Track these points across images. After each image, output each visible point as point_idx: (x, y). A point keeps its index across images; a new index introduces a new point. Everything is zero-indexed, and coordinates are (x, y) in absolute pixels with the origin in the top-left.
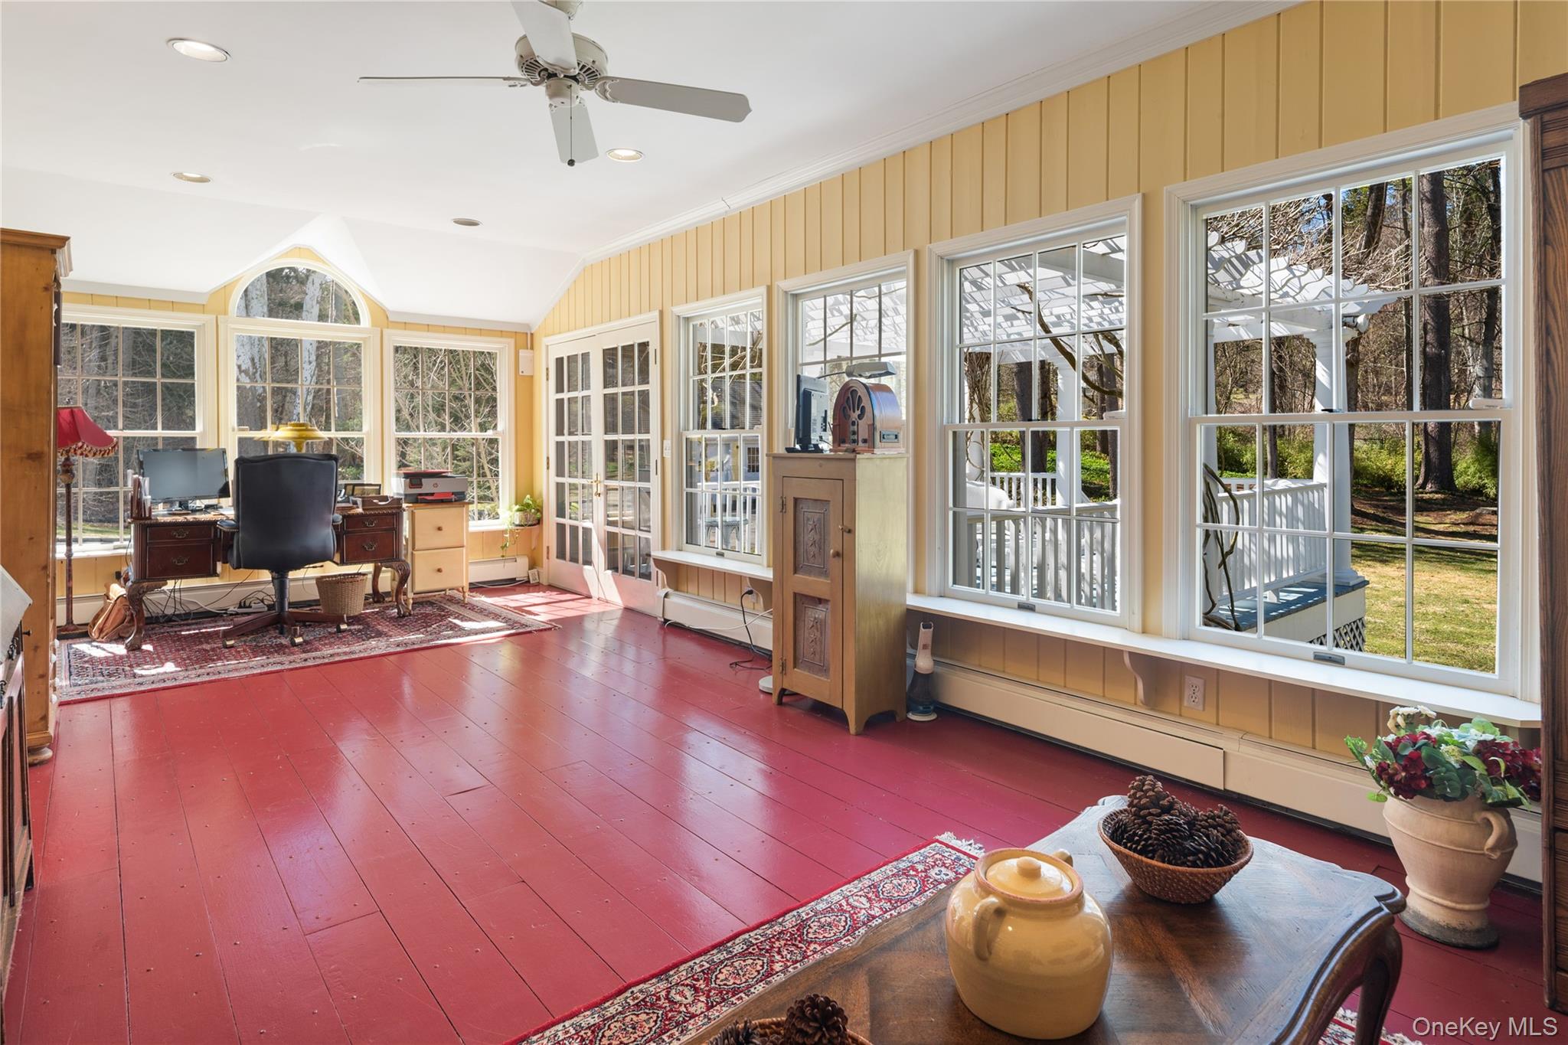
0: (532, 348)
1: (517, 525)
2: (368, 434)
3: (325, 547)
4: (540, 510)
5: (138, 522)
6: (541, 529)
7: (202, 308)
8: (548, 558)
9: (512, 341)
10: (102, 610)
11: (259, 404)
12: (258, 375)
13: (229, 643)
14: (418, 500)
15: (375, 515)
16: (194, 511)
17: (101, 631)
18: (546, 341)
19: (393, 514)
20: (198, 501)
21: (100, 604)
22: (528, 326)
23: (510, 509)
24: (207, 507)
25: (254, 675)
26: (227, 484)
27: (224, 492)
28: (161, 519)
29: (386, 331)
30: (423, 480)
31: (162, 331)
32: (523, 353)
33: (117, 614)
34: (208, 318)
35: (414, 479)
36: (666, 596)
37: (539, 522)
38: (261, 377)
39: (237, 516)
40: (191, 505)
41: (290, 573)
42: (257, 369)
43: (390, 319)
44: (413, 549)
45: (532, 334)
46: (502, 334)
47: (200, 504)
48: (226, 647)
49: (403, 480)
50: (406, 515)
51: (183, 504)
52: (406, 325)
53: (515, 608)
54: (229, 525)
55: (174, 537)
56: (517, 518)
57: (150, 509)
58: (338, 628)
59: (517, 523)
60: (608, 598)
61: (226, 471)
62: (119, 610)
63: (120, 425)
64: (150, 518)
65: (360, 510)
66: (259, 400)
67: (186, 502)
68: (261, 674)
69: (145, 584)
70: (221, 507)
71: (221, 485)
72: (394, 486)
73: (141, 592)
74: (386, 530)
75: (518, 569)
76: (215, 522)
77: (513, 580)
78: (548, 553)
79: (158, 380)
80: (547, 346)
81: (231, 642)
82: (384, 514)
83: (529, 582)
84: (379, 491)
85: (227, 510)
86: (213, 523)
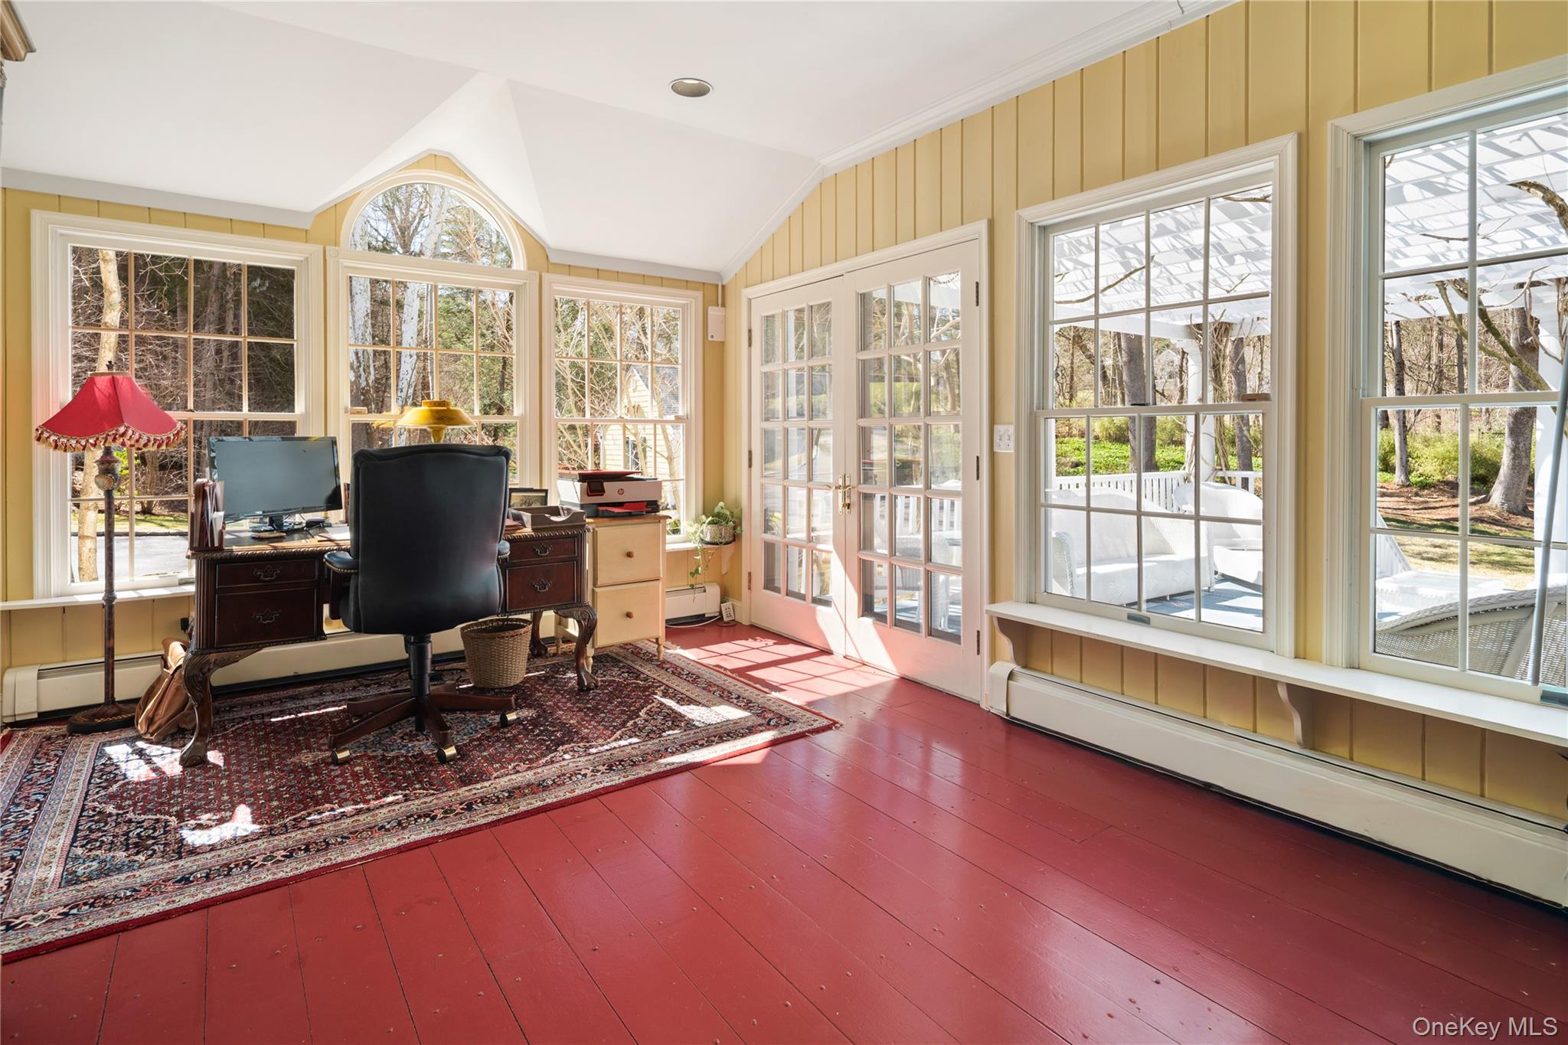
0: (723, 305)
1: (708, 543)
2: (522, 418)
3: (488, 595)
4: (738, 524)
5: (202, 555)
6: (739, 550)
7: (305, 236)
8: (750, 588)
9: (699, 294)
10: (159, 680)
11: (362, 397)
12: (361, 369)
13: (341, 756)
14: (599, 512)
15: (550, 538)
16: (292, 532)
17: (150, 721)
18: (748, 292)
19: (573, 536)
20: (297, 515)
21: (155, 668)
22: (718, 275)
23: (697, 520)
24: (311, 524)
25: (387, 853)
26: (338, 488)
27: (333, 502)
28: (238, 550)
29: (545, 276)
30: (606, 484)
31: (249, 267)
32: (713, 311)
33: (175, 695)
34: (315, 249)
35: (594, 482)
36: (1011, 676)
37: (735, 538)
38: (364, 371)
39: (356, 541)
40: (288, 521)
41: (434, 636)
42: (360, 363)
43: (552, 260)
44: (595, 584)
45: (723, 286)
46: (687, 284)
47: (300, 519)
48: (336, 762)
49: (578, 485)
50: (589, 536)
51: (276, 522)
52: (570, 270)
53: (733, 671)
54: (343, 562)
55: (257, 579)
56: (708, 532)
57: (221, 534)
58: (504, 718)
59: (708, 539)
60: (866, 659)
61: (336, 469)
62: (178, 689)
63: (191, 405)
64: (220, 549)
65: (528, 530)
66: (362, 394)
67: (280, 518)
68: (399, 850)
69: (213, 657)
70: (330, 526)
71: (328, 491)
72: (567, 494)
73: (206, 670)
74: (563, 560)
75: (706, 602)
76: (322, 553)
77: (701, 618)
78: (750, 581)
79: (244, 339)
80: (750, 299)
81: (346, 754)
82: (561, 537)
83: (722, 618)
84: (545, 500)
85: (340, 533)
86: (317, 555)
